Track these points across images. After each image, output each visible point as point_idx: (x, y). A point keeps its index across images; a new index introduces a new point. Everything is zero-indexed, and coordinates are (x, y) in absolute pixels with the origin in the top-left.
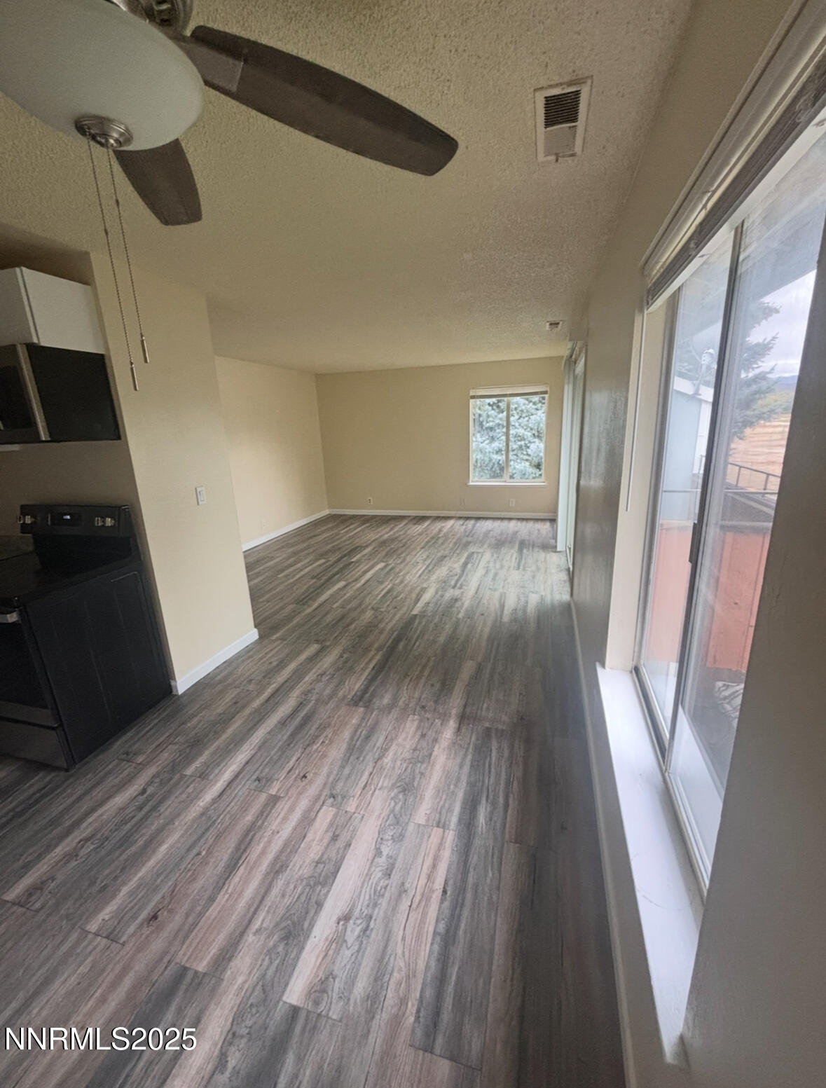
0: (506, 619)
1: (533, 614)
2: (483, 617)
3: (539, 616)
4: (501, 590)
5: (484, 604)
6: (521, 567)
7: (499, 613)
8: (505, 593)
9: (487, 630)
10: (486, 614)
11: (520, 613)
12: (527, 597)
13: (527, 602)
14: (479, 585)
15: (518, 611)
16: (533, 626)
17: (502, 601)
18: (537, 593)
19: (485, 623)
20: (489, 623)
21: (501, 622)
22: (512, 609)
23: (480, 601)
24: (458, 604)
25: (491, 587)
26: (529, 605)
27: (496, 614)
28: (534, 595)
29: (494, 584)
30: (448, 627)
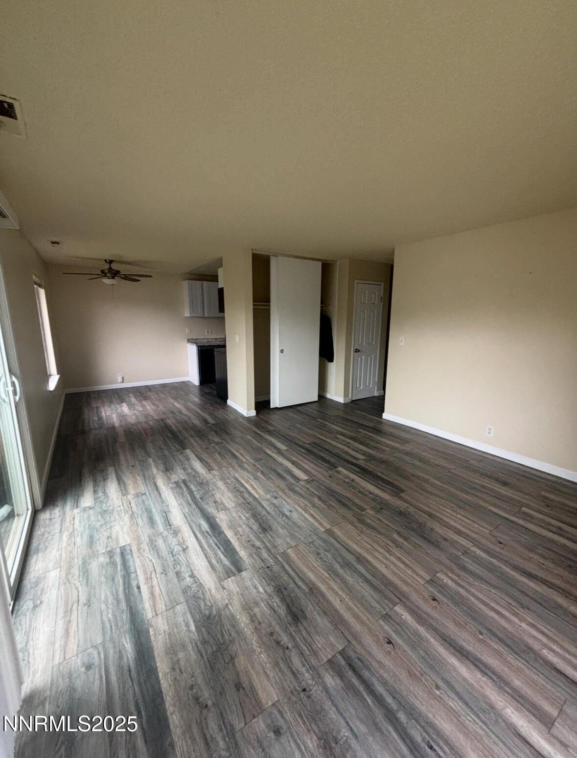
0: (111, 470)
1: (87, 480)
2: (131, 465)
3: (80, 481)
4: (129, 497)
5: (138, 475)
6: (118, 559)
7: (120, 473)
8: (123, 495)
9: (122, 457)
10: (130, 467)
11: (99, 478)
12: (95, 499)
13: (95, 492)
14: (160, 494)
15: (102, 479)
16: (85, 471)
17: (122, 485)
18: (85, 510)
19: (126, 460)
20: (123, 462)
21: (114, 466)
22: (109, 480)
23: (145, 478)
24: (162, 467)
25: (144, 497)
26: (92, 489)
27: (122, 471)
28: (87, 505)
29: (143, 502)
30: (152, 450)
